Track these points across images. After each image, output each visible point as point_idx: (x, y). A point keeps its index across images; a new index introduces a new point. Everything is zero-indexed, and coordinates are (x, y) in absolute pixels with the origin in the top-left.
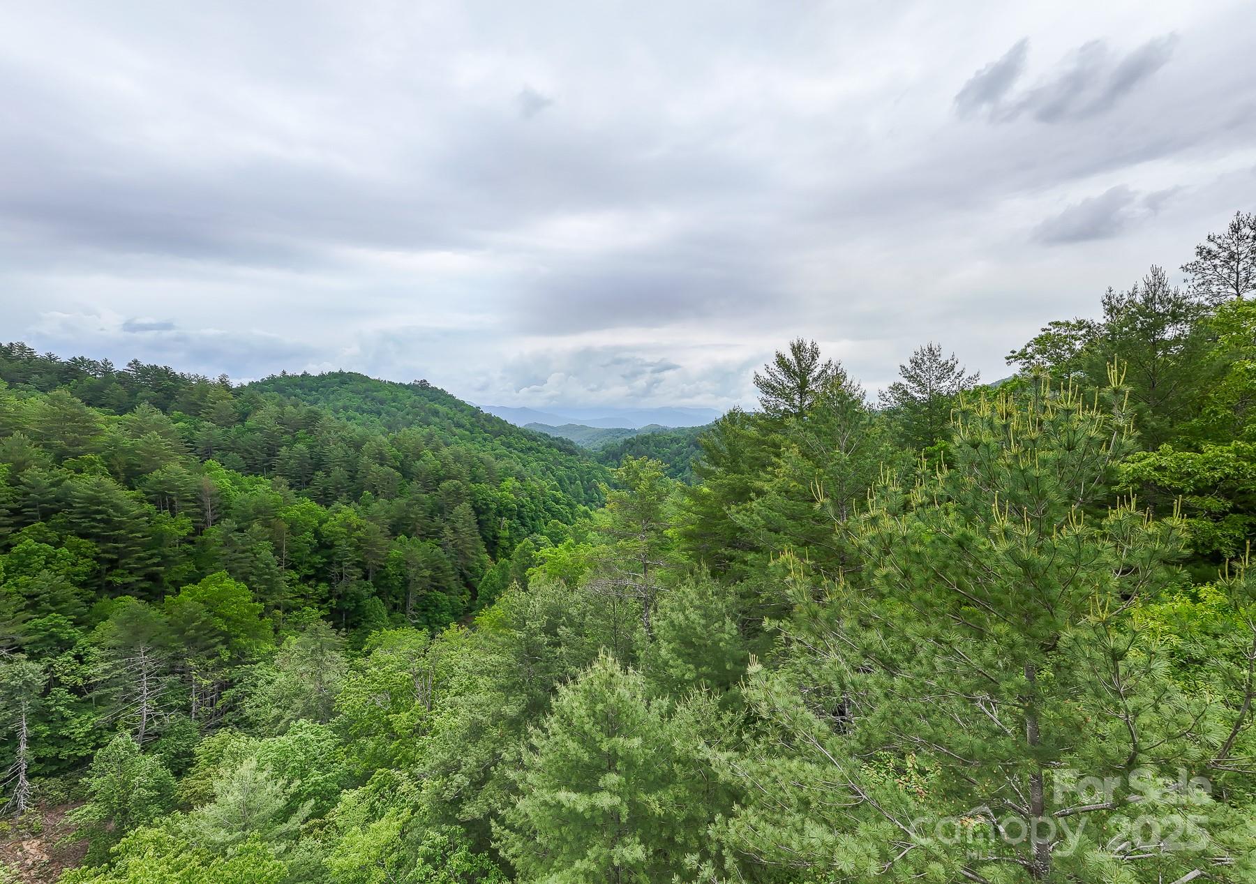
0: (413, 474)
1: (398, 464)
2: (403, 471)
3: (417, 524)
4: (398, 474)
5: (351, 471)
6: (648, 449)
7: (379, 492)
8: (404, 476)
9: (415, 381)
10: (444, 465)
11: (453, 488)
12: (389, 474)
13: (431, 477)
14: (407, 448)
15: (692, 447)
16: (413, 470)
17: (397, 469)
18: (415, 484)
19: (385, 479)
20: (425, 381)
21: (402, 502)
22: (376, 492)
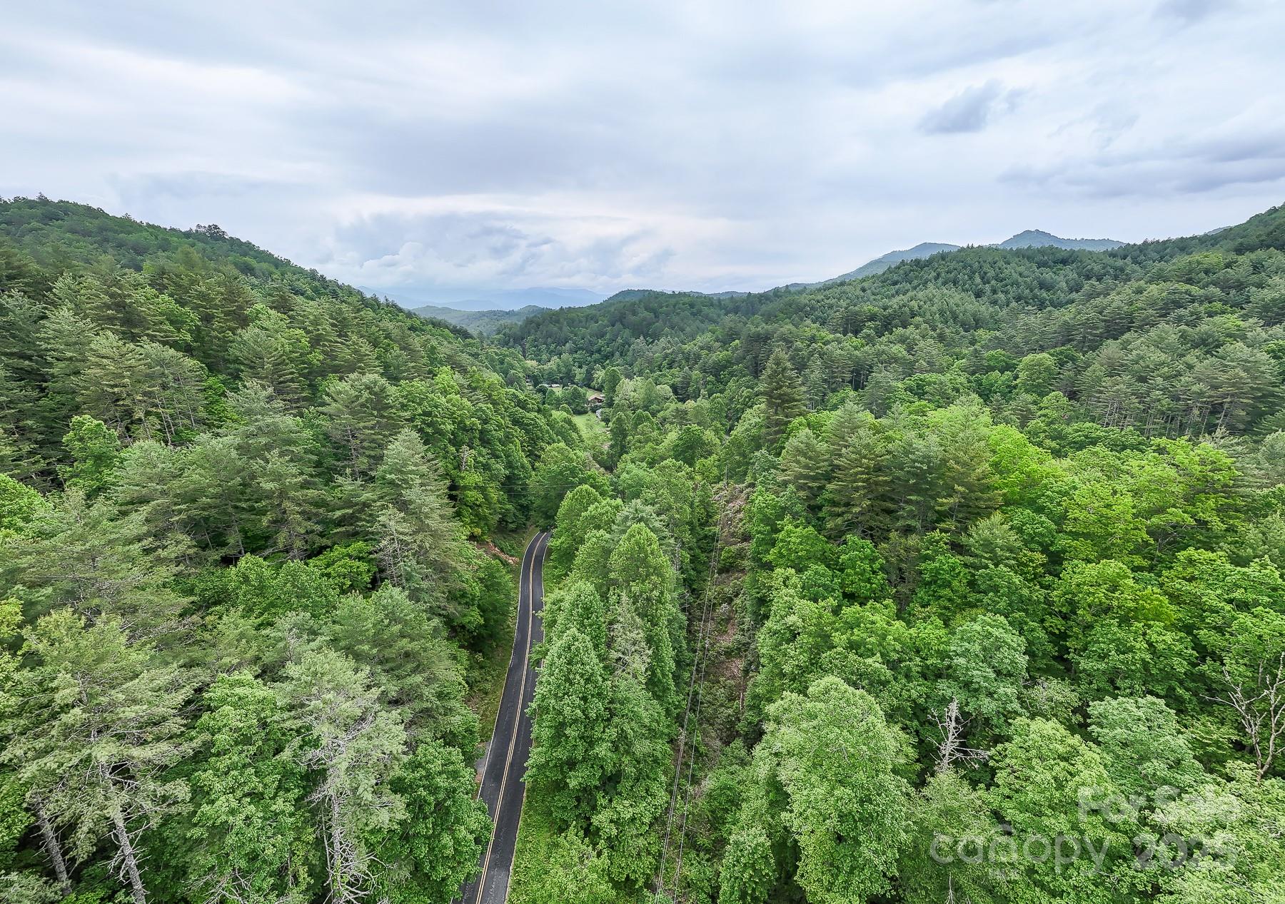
0: (236, 361)
1: (189, 337)
2: (208, 356)
3: (287, 504)
4: (190, 363)
5: (23, 356)
6: (561, 329)
7: (139, 414)
8: (213, 369)
9: (198, 226)
10: (316, 341)
11: (366, 395)
12: (162, 362)
13: (291, 367)
14: (202, 296)
15: (618, 325)
16: (234, 351)
17: (188, 350)
18: (255, 390)
19: (151, 377)
20: (216, 227)
21: (222, 444)
22: (128, 413)
